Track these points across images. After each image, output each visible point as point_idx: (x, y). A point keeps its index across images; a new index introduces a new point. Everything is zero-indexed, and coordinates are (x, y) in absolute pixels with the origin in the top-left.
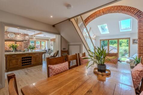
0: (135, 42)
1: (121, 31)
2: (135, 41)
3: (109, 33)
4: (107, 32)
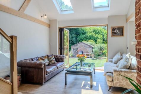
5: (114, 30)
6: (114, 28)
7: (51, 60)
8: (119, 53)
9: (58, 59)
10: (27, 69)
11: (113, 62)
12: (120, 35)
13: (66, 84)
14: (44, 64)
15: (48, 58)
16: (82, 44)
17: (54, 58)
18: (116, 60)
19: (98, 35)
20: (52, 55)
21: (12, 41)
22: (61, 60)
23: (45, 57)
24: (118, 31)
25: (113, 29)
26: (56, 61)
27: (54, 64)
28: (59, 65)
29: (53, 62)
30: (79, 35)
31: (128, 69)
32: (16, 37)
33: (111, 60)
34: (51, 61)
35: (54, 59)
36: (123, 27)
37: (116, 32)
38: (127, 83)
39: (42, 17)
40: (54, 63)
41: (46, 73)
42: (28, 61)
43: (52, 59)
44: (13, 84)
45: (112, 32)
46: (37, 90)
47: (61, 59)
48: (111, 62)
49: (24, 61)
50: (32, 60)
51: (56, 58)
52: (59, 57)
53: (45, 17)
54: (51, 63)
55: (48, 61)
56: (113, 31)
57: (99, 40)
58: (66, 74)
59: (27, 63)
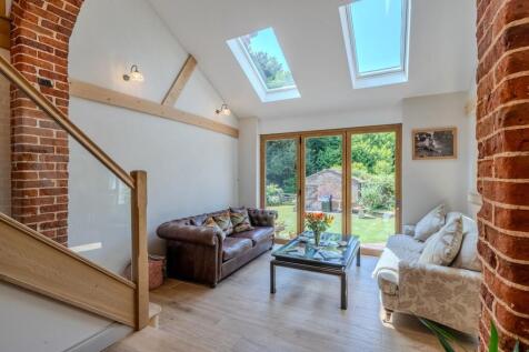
0: (426, 148)
1: (356, 85)
2: (427, 143)
3: (297, 95)
4: (290, 92)
5: (423, 140)
6: (421, 134)
7: (240, 221)
8: (437, 210)
9: (257, 218)
10: (178, 243)
11: (417, 235)
12: (444, 155)
13: (273, 291)
14: (219, 236)
15: (232, 217)
16: (330, 175)
17: (247, 215)
18: (425, 230)
19: (380, 147)
20: (243, 208)
21: (135, 184)
22: (265, 223)
23: (223, 213)
24: (436, 144)
25: (420, 137)
26: (253, 224)
27: (246, 233)
28: (259, 234)
29: (244, 226)
30: (323, 150)
31: (450, 265)
32: (144, 173)
33: (410, 228)
34: (239, 225)
35: (247, 221)
36: (455, 129)
37: (431, 145)
38: (443, 307)
39: (218, 112)
40: (248, 230)
41: (224, 258)
42: (182, 225)
43: (242, 218)
44: (137, 286)
45: (416, 147)
46: (200, 299)
47: (266, 219)
48: (411, 234)
49: (172, 225)
50: (192, 223)
51: (253, 215)
52: (261, 215)
53: (226, 112)
54: (238, 229)
55: (231, 225)
56: (420, 144)
57: (381, 164)
58: (273, 264)
59: (178, 231)
